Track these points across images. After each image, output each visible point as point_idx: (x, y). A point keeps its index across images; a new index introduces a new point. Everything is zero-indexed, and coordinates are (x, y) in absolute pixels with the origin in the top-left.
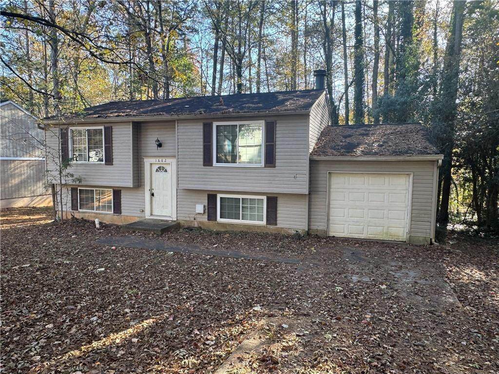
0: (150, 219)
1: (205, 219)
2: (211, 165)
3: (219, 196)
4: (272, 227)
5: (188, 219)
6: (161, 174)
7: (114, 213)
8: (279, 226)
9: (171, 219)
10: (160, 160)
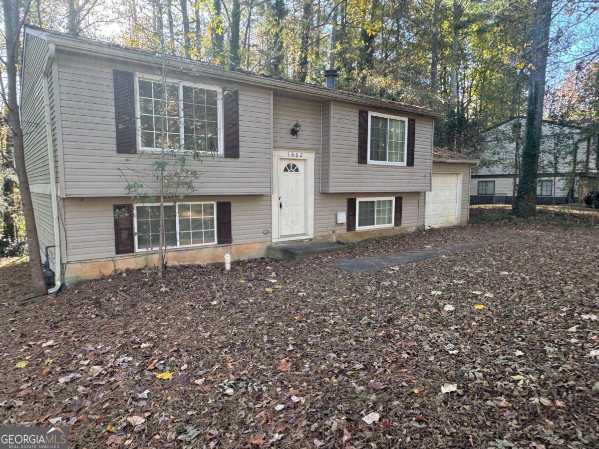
0: (277, 243)
1: (343, 230)
2: (366, 162)
3: (358, 200)
4: (397, 228)
5: (326, 233)
6: (291, 175)
7: (219, 243)
8: (403, 225)
9: (307, 237)
10: (295, 154)
